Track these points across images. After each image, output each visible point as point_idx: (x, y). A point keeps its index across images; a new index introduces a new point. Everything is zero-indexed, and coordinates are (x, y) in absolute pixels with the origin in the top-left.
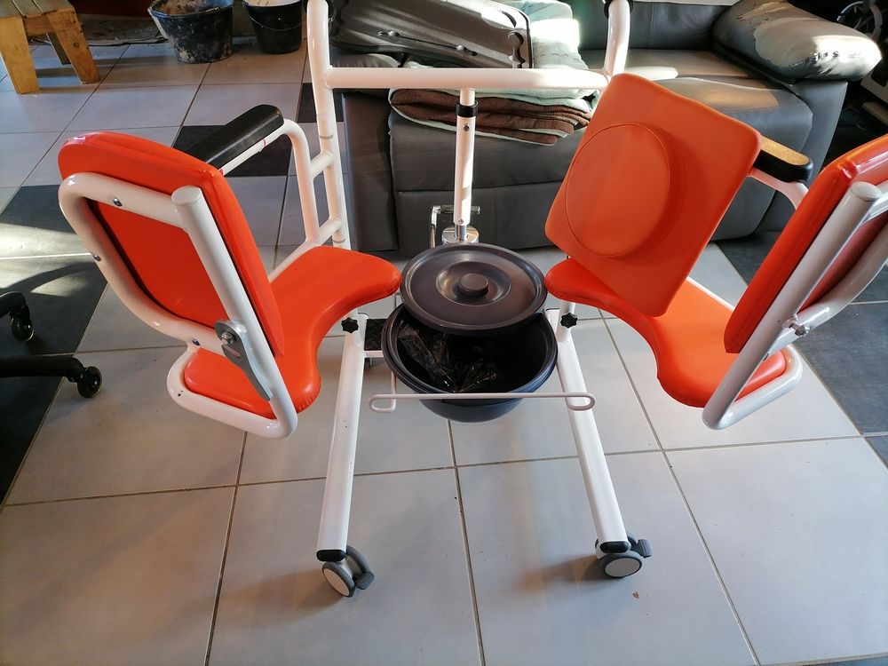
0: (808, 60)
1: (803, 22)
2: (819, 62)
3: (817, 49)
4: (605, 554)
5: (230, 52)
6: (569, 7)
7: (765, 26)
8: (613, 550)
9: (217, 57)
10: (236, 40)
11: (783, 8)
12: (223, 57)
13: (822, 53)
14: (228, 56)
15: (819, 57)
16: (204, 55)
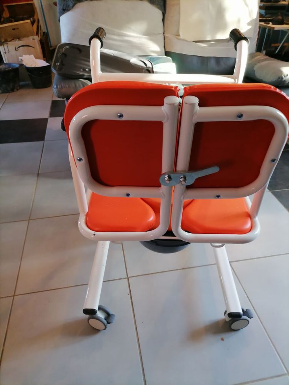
0: (279, 78)
1: (275, 63)
2: (284, 79)
3: (283, 73)
4: (230, 319)
5: (18, 88)
6: (171, 59)
7: (258, 65)
8: (234, 317)
9: (13, 90)
10: (22, 83)
11: (265, 58)
12: (15, 90)
13: (286, 74)
14: (18, 90)
15: (284, 76)
16: (6, 89)
